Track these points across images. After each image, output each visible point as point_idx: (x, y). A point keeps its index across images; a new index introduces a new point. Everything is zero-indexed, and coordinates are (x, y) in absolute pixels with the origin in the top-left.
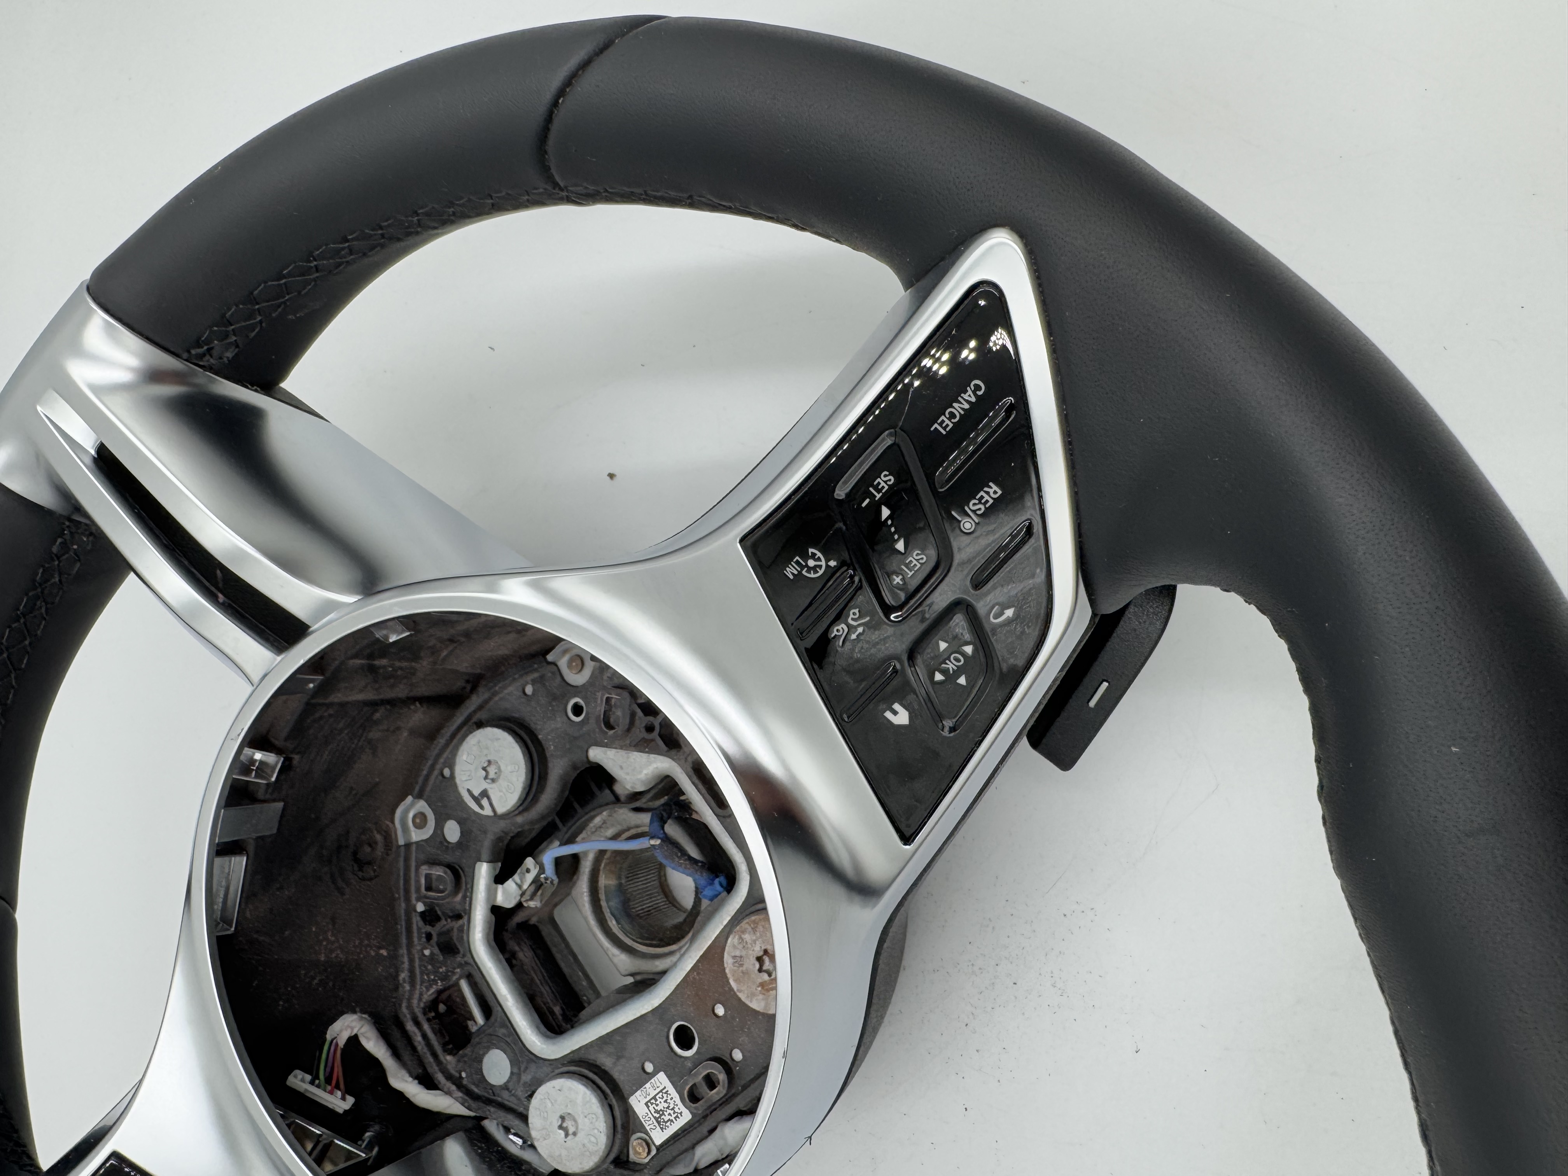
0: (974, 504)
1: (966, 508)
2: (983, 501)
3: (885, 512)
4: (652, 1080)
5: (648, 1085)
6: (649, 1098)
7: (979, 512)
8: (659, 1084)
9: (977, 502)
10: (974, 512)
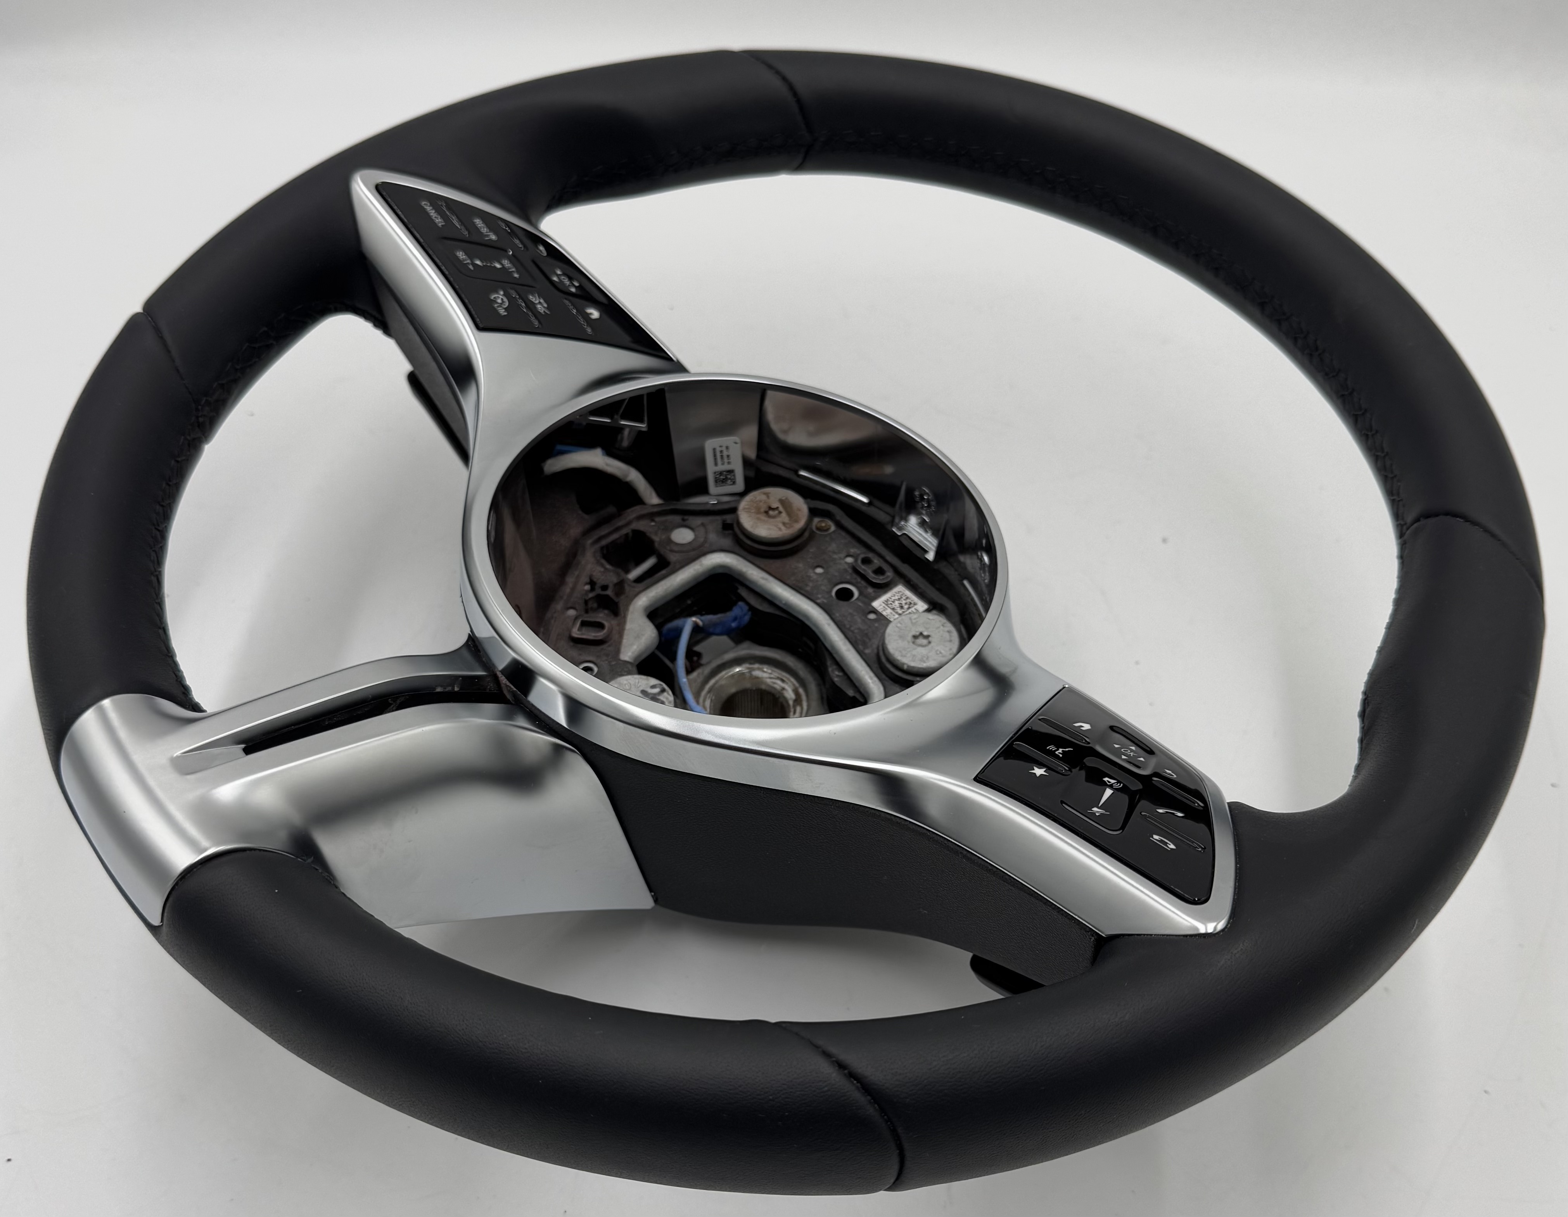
3: (478, 262)
4: (880, 611)
5: (884, 613)
6: (894, 613)
8: (882, 607)
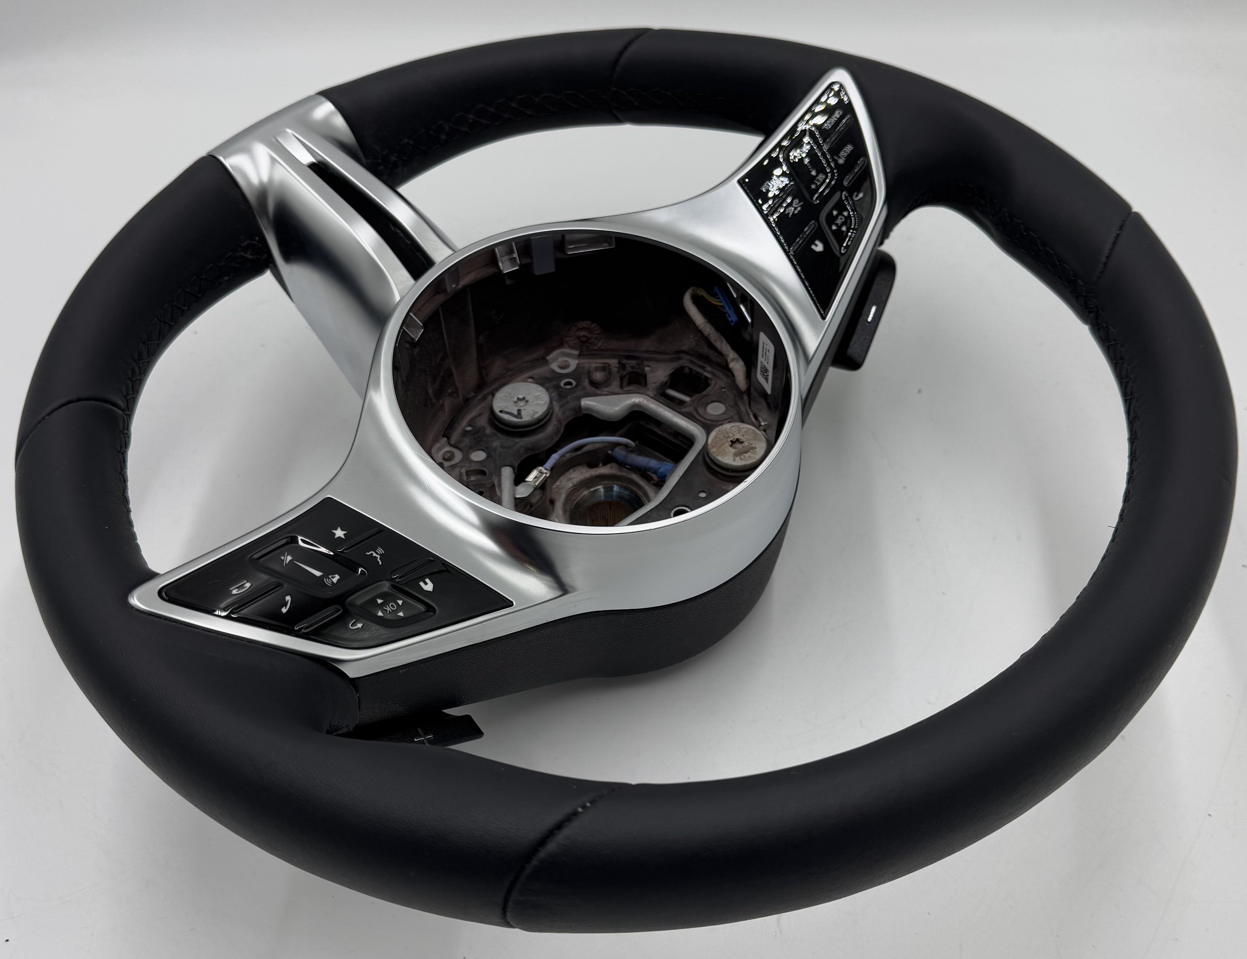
0: (843, 153)
1: (839, 155)
2: (846, 152)
7: (845, 156)
9: (843, 152)
10: (842, 156)
